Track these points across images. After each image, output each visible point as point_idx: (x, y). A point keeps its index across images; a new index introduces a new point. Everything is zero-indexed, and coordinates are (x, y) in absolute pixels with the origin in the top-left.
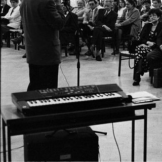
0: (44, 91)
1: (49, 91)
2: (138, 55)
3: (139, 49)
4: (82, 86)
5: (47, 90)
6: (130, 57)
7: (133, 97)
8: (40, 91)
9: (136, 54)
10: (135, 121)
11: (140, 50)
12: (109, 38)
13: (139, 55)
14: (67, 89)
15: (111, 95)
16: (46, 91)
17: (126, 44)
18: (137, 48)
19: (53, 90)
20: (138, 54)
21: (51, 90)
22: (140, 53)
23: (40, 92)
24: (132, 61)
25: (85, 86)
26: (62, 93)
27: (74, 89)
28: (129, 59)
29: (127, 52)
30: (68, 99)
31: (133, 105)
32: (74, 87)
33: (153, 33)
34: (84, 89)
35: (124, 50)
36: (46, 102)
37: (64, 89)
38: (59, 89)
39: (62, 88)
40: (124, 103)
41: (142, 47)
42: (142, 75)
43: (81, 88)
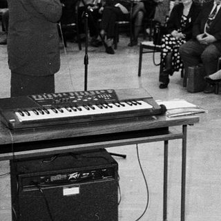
0: (40, 96)
1: (47, 97)
2: (165, 47)
3: (167, 39)
4: (94, 91)
5: (45, 97)
6: (155, 50)
8: (34, 97)
9: (163, 46)
10: (169, 141)
11: (169, 40)
12: (124, 22)
13: (167, 47)
14: (72, 94)
15: (136, 104)
16: (43, 97)
17: (148, 31)
18: (164, 38)
19: (53, 96)
20: (166, 45)
21: (49, 96)
23: (34, 99)
24: (158, 55)
25: (99, 91)
26: (65, 101)
27: (83, 94)
28: (154, 52)
29: (151, 44)
30: (75, 110)
31: (168, 119)
32: (83, 92)
33: (185, 19)
34: (96, 95)
35: (145, 39)
36: (43, 113)
37: (68, 94)
38: (62, 94)
39: (66, 93)
40: (154, 117)
42: (171, 75)
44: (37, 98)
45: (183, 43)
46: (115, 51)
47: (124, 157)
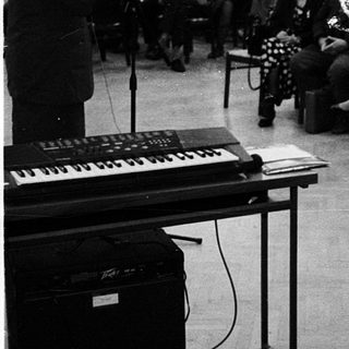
0: (52, 144)
1: (64, 144)
2: (267, 59)
3: (270, 45)
4: (143, 134)
5: (59, 143)
6: (251, 63)
7: (264, 161)
8: (42, 144)
9: (264, 56)
10: (269, 214)
11: (273, 48)
12: (201, 19)
13: (271, 59)
14: (106, 140)
15: (211, 155)
16: (56, 145)
17: (241, 32)
18: (266, 44)
19: (73, 143)
20: (268, 55)
21: (68, 142)
22: (273, 55)
23: (41, 148)
24: (255, 72)
25: (151, 133)
26: (94, 150)
27: (123, 139)
28: (249, 67)
29: (244, 53)
30: (111, 166)
31: (265, 178)
32: (125, 135)
34: (146, 139)
35: (236, 46)
36: (57, 172)
37: (99, 139)
38: (89, 139)
39: (95, 137)
40: (242, 175)
41: (278, 41)
42: (278, 105)
43: (140, 136)
44: (48, 146)
45: (296, 51)
46: (187, 67)
47: (199, 241)
